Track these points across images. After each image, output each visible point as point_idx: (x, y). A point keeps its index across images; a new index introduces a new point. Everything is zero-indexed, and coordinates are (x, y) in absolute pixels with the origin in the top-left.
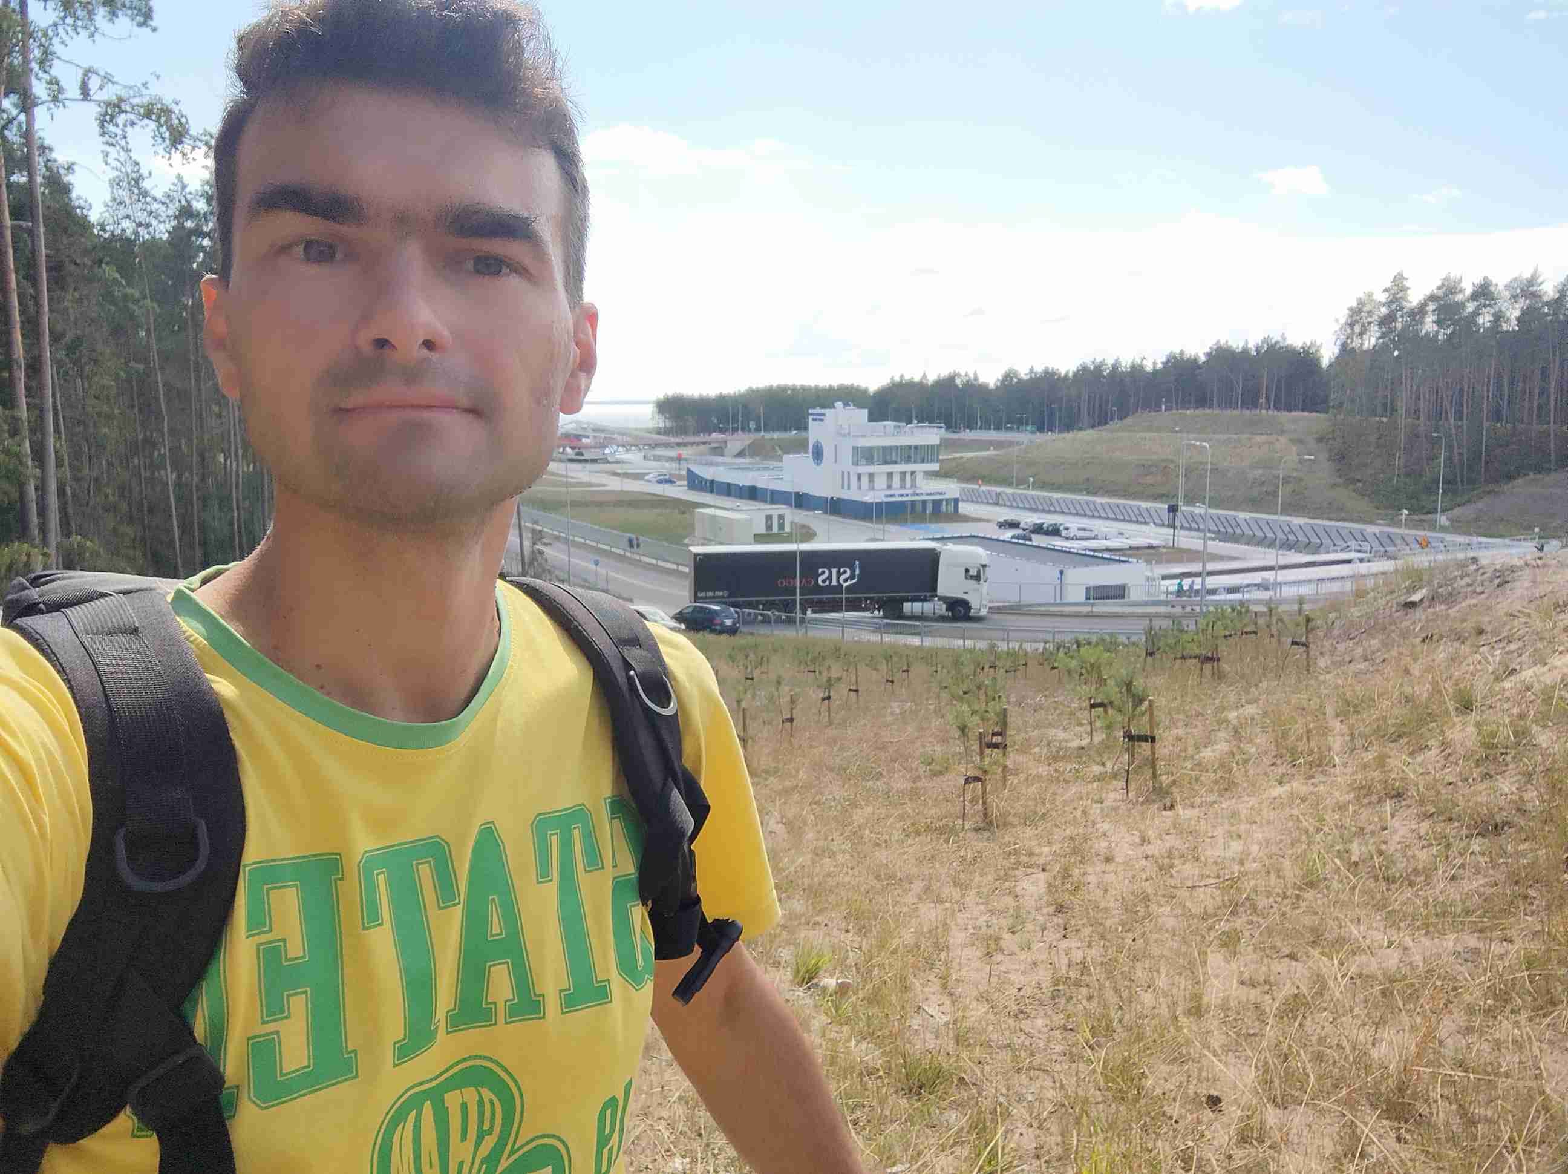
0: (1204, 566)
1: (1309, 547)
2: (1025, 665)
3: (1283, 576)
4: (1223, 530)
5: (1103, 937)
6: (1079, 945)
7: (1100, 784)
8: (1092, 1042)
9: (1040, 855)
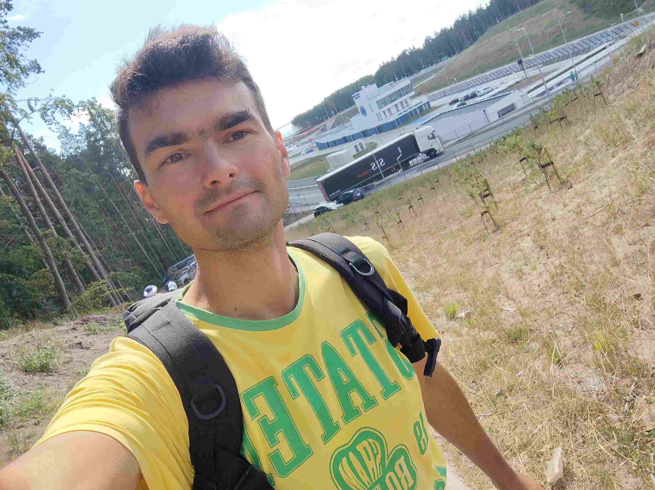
0: (543, 80)
1: (585, 51)
2: (486, 156)
3: (578, 68)
4: (545, 61)
5: (564, 251)
6: (556, 258)
7: (537, 191)
8: (577, 294)
9: (524, 230)
